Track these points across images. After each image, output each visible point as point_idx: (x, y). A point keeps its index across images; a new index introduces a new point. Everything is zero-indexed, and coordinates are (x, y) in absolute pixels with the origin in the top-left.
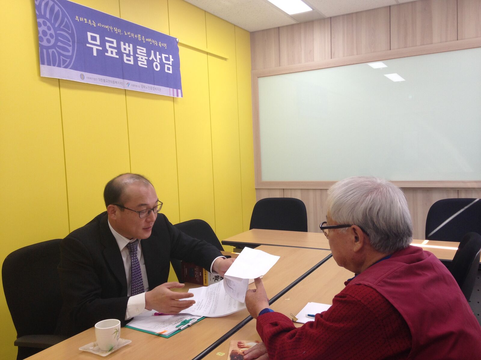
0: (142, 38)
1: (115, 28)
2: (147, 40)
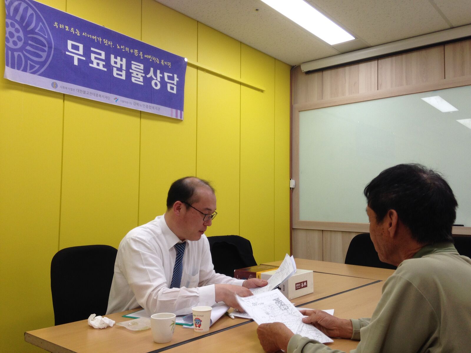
0: (139, 54)
1: (104, 40)
2: (145, 57)
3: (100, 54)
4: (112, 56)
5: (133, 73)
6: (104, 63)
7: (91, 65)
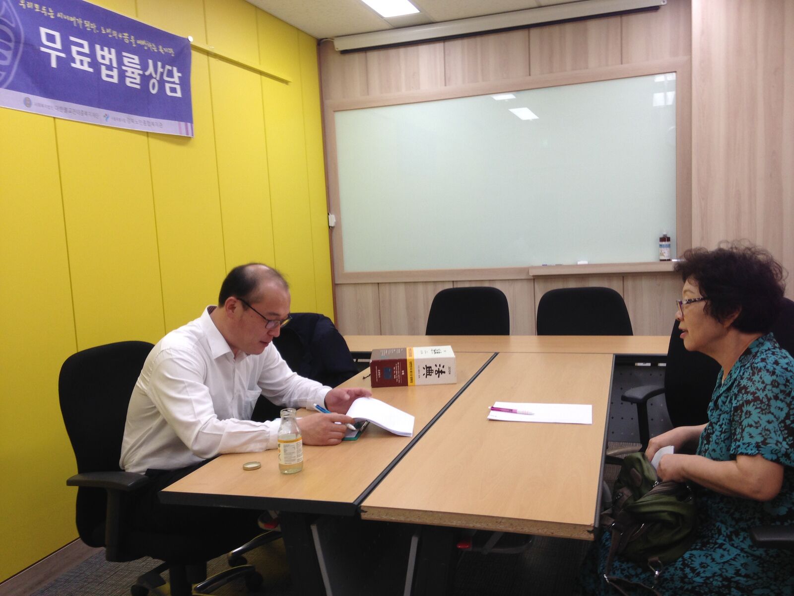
0: (130, 39)
1: (85, 21)
2: (138, 43)
3: (81, 46)
4: (98, 47)
5: (126, 71)
6: (89, 60)
7: (73, 65)
